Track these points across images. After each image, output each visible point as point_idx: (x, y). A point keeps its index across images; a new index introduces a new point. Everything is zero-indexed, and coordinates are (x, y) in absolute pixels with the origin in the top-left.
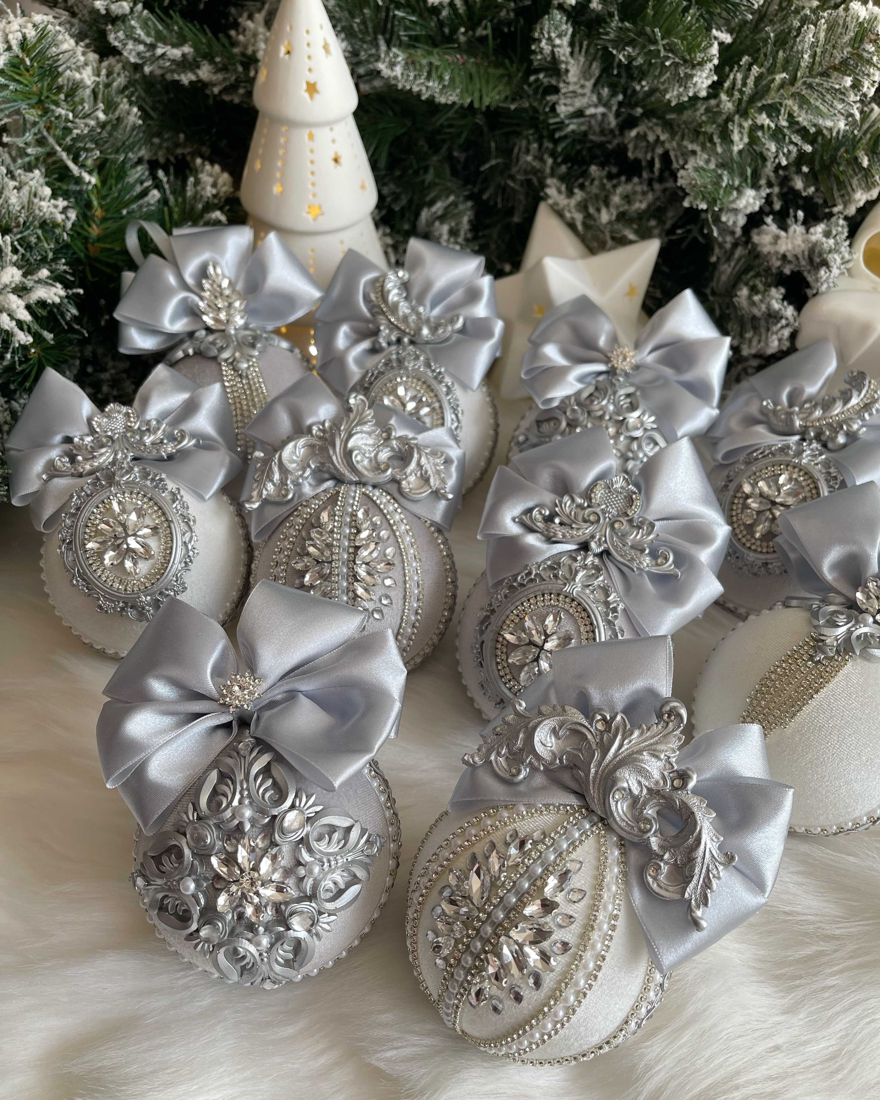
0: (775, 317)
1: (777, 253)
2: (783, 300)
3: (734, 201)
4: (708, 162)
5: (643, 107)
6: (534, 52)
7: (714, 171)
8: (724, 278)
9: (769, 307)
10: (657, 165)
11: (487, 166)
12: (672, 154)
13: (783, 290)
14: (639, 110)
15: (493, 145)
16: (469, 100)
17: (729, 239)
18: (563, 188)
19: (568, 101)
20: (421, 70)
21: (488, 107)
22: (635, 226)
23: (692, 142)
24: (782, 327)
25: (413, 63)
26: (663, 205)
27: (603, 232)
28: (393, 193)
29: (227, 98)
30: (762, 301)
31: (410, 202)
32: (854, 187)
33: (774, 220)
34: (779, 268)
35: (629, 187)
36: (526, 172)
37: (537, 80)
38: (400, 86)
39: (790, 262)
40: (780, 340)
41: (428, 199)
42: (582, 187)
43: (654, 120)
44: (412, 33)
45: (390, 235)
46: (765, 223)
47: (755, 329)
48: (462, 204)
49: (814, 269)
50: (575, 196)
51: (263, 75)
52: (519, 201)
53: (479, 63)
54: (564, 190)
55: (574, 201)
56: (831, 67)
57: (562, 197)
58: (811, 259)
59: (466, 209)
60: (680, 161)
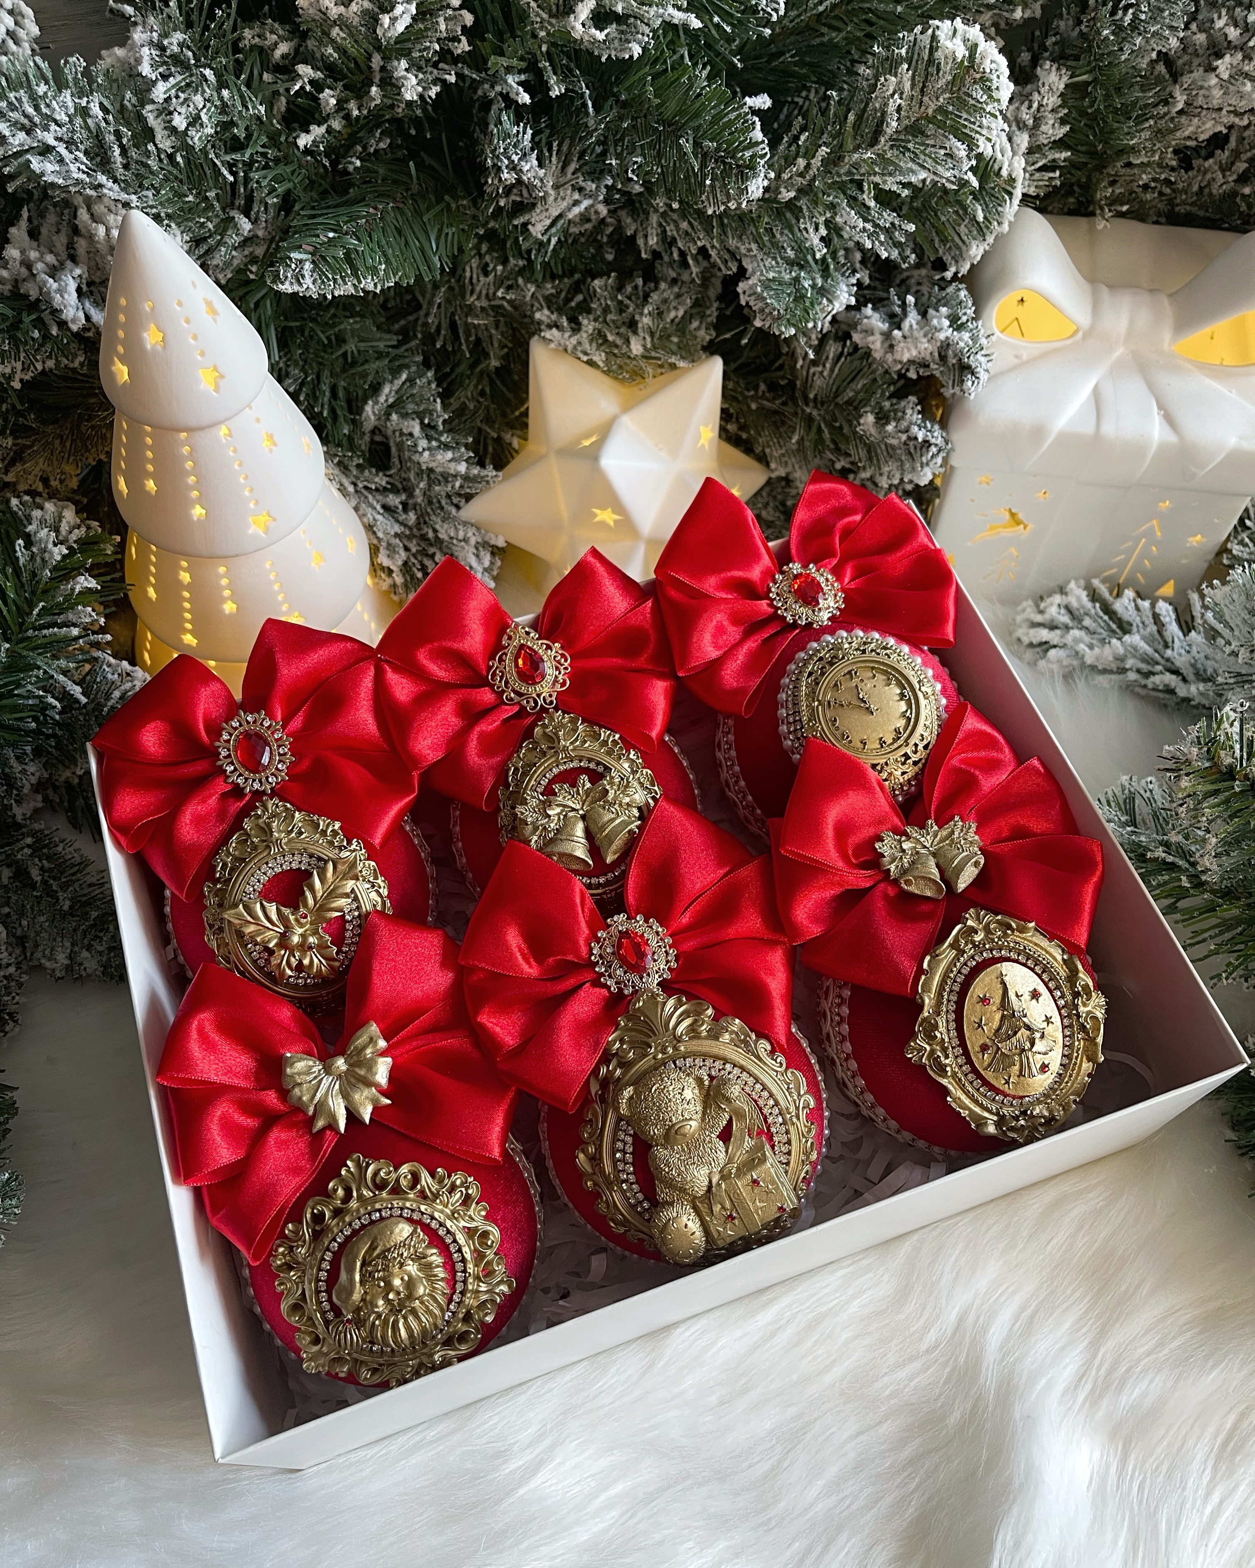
1: (896, 360)
6: (490, 184)
13: (916, 404)
16: (413, 273)
18: (562, 320)
30: (899, 429)
33: (874, 309)
34: (900, 371)
35: (655, 297)
38: (316, 296)
41: (366, 383)
42: (586, 310)
48: (420, 377)
49: (949, 370)
50: (584, 328)
51: (122, 372)
52: (491, 337)
53: (401, 205)
54: (565, 324)
55: (585, 335)
56: (922, 118)
57: (567, 335)
58: (943, 358)
59: (429, 383)
60: (730, 264)
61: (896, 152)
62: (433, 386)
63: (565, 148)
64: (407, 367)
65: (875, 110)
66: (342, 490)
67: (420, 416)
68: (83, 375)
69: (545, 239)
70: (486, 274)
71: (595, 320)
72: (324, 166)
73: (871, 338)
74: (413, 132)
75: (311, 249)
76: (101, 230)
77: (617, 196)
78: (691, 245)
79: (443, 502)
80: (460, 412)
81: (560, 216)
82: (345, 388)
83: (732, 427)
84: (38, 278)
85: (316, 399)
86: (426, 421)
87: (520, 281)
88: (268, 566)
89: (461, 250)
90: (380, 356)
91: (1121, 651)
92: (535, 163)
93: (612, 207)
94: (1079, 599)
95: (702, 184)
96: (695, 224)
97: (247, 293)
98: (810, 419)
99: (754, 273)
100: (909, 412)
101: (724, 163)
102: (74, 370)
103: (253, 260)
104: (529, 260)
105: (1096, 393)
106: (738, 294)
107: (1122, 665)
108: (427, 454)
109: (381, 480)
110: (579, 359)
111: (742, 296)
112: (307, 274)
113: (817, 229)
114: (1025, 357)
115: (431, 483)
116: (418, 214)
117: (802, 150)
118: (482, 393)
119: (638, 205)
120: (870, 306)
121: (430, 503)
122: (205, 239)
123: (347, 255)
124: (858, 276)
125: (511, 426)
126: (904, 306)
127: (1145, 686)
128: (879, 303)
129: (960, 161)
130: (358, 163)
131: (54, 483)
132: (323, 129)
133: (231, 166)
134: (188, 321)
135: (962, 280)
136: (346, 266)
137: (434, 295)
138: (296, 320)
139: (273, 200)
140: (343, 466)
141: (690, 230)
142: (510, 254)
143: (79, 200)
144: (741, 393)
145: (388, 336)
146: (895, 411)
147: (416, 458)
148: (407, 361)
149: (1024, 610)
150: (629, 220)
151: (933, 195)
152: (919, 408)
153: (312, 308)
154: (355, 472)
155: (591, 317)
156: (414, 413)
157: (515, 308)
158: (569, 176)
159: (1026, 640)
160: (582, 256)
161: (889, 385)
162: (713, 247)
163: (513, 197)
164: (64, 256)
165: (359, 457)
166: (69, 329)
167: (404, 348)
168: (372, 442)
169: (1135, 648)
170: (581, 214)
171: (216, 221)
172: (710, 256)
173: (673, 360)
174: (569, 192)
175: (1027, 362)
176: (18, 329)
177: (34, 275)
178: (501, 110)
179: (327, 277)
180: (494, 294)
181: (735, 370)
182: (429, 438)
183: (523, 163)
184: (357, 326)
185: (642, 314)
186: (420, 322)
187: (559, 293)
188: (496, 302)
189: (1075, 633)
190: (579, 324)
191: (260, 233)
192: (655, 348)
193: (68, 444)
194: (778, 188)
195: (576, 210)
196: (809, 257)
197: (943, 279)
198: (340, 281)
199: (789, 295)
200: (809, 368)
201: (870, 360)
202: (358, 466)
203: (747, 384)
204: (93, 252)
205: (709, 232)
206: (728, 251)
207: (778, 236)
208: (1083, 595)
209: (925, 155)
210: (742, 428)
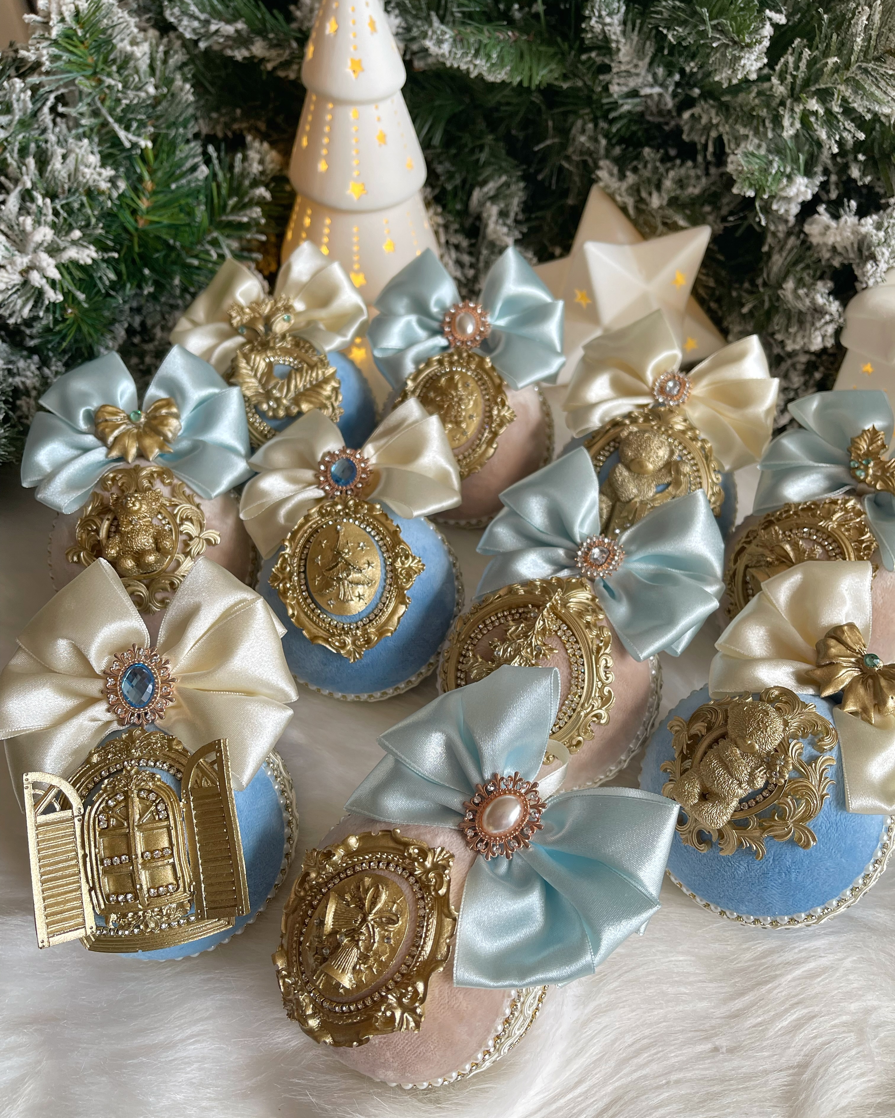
0: (821, 312)
1: (825, 244)
2: (829, 294)
3: (783, 189)
4: (759, 146)
5: (701, 88)
6: (584, 30)
7: (766, 157)
8: (775, 269)
9: (813, 301)
10: (711, 149)
11: (541, 146)
12: (725, 138)
13: (830, 284)
14: (697, 91)
15: (550, 123)
16: (518, 79)
17: (782, 228)
18: (615, 170)
19: (622, 81)
20: (469, 48)
21: (538, 86)
22: (688, 212)
23: (745, 126)
24: (827, 323)
25: (461, 40)
26: (719, 190)
27: (653, 216)
28: (448, 172)
29: (281, 74)
30: (807, 295)
31: (464, 181)
33: (826, 209)
34: (828, 260)
35: (683, 171)
36: (581, 153)
37: (590, 58)
38: (448, 64)
39: (840, 254)
40: (824, 337)
41: (480, 179)
42: (635, 170)
43: (711, 102)
44: (465, 9)
45: (441, 214)
46: (818, 213)
47: (801, 323)
48: (515, 184)
50: (627, 179)
51: (310, 51)
52: (575, 182)
53: (531, 40)
54: (615, 172)
55: (625, 184)
57: (614, 180)
58: (859, 248)
59: (519, 191)
75: (455, 30)
88: (355, 230)
93: (676, 102)
111: (728, 165)
134: (354, 23)
152: (830, 287)
165: (460, 226)
168: (473, 224)
170: (654, 101)
182: (500, 218)
190: (625, 176)
195: (647, 91)
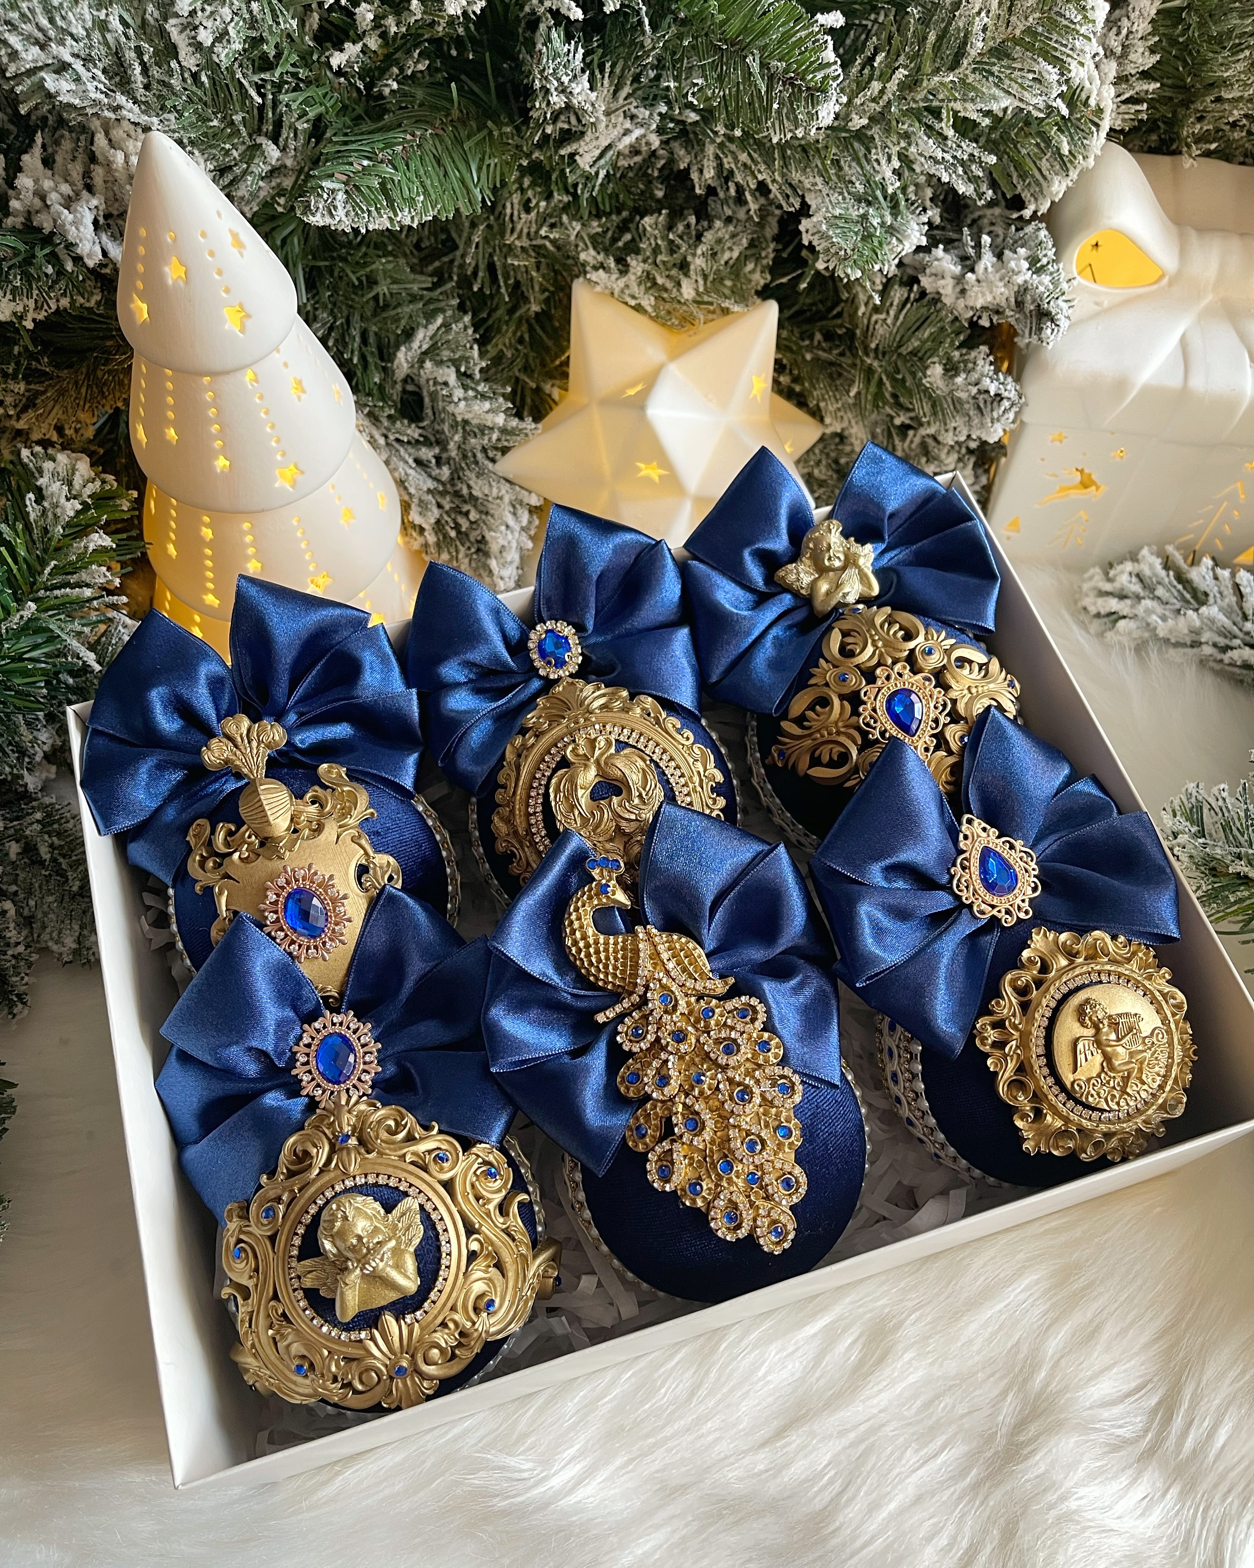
1: (967, 305)
2: (997, 371)
6: (536, 108)
12: (774, 188)
13: (988, 354)
18: (609, 261)
32: (1046, 173)
33: (945, 250)
34: (971, 319)
41: (398, 328)
42: (634, 250)
48: (456, 322)
49: (1026, 317)
50: (632, 270)
51: (141, 309)
52: (532, 279)
53: (441, 132)
54: (612, 265)
55: (633, 278)
56: (1008, 39)
57: (614, 277)
58: (1020, 304)
59: (466, 328)
60: (792, 200)
61: (978, 76)
62: (470, 331)
63: (618, 70)
64: (443, 311)
65: (958, 29)
66: (372, 442)
67: (456, 363)
68: (100, 315)
69: (593, 171)
70: (528, 210)
71: (645, 261)
72: (358, 89)
73: (942, 282)
74: (454, 53)
75: (344, 178)
76: (120, 157)
77: (671, 125)
78: (749, 178)
79: (480, 456)
80: (498, 360)
81: (609, 147)
82: (376, 334)
83: (784, 379)
84: (52, 210)
85: (345, 345)
86: (463, 369)
87: (565, 218)
88: (295, 522)
89: (504, 184)
90: (414, 298)
91: (1198, 623)
92: (587, 85)
93: (665, 137)
94: (1151, 566)
95: (767, 109)
96: (755, 156)
97: (273, 229)
98: (870, 371)
99: (818, 209)
100: (980, 362)
101: (793, 85)
102: (89, 309)
103: (281, 192)
104: (575, 196)
105: (1184, 343)
106: (800, 233)
107: (1195, 638)
108: (462, 404)
109: (414, 432)
110: (626, 303)
111: (804, 235)
112: (339, 205)
113: (889, 160)
114: (1106, 304)
115: (466, 435)
116: (458, 142)
117: (877, 73)
118: (521, 341)
119: (692, 136)
120: (941, 246)
121: (465, 457)
122: (230, 168)
123: (383, 185)
124: (930, 213)
125: (550, 376)
126: (978, 246)
127: (1221, 661)
128: (949, 244)
129: (1049, 86)
130: (395, 86)
131: (69, 432)
132: (359, 47)
133: (258, 88)
134: (212, 254)
135: (1042, 219)
136: (381, 197)
137: (470, 235)
138: (325, 260)
139: (302, 126)
140: (373, 417)
141: (749, 162)
142: (553, 187)
143: (95, 124)
144: (797, 344)
145: (423, 278)
146: (966, 362)
147: (451, 408)
148: (442, 304)
149: (1091, 578)
150: (682, 152)
151: (1014, 126)
152: (991, 358)
153: (342, 246)
154: (386, 423)
155: (640, 258)
156: (450, 360)
157: (558, 248)
158: (621, 101)
159: (1093, 610)
160: (630, 192)
161: (958, 334)
162: (774, 181)
163: (561, 125)
164: (80, 185)
165: (390, 407)
166: (84, 265)
167: (439, 291)
168: (404, 391)
169: (1212, 621)
170: (631, 146)
171: (242, 148)
172: (770, 191)
173: (726, 304)
174: (621, 119)
175: (1110, 309)
176: (31, 264)
177: (48, 207)
178: (550, 28)
179: (361, 209)
180: (537, 232)
181: (790, 318)
182: (465, 388)
183: (573, 85)
184: (390, 266)
185: (694, 255)
186: (456, 263)
187: (605, 232)
188: (539, 242)
189: (1147, 603)
190: (627, 266)
191: (289, 162)
192: (707, 291)
193: (83, 390)
194: (848, 115)
195: (628, 140)
196: (878, 193)
197: (1021, 218)
198: (374, 213)
199: (856, 233)
200: (871, 316)
201: (939, 305)
202: (390, 417)
203: (802, 333)
204: (111, 181)
205: (769, 164)
206: (790, 185)
207: (846, 168)
208: (1157, 563)
209: (1011, 79)
210: (796, 380)
